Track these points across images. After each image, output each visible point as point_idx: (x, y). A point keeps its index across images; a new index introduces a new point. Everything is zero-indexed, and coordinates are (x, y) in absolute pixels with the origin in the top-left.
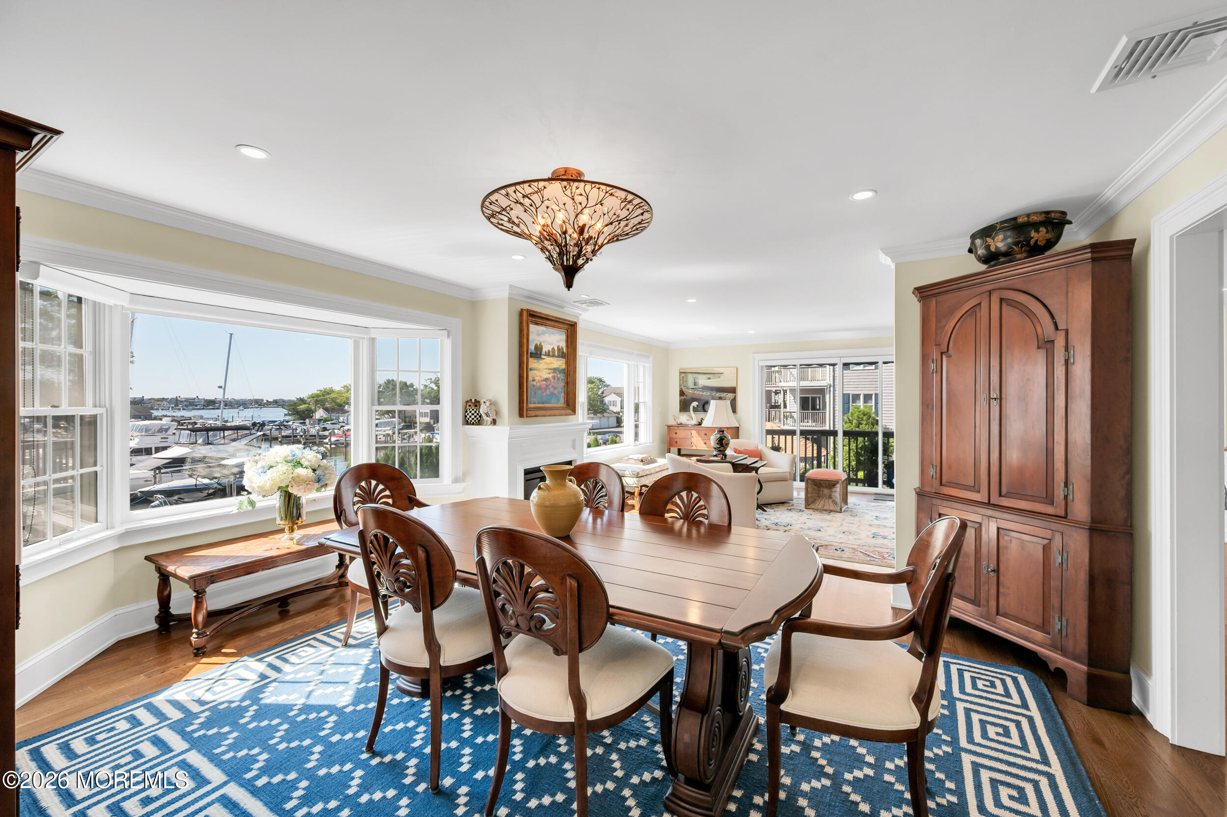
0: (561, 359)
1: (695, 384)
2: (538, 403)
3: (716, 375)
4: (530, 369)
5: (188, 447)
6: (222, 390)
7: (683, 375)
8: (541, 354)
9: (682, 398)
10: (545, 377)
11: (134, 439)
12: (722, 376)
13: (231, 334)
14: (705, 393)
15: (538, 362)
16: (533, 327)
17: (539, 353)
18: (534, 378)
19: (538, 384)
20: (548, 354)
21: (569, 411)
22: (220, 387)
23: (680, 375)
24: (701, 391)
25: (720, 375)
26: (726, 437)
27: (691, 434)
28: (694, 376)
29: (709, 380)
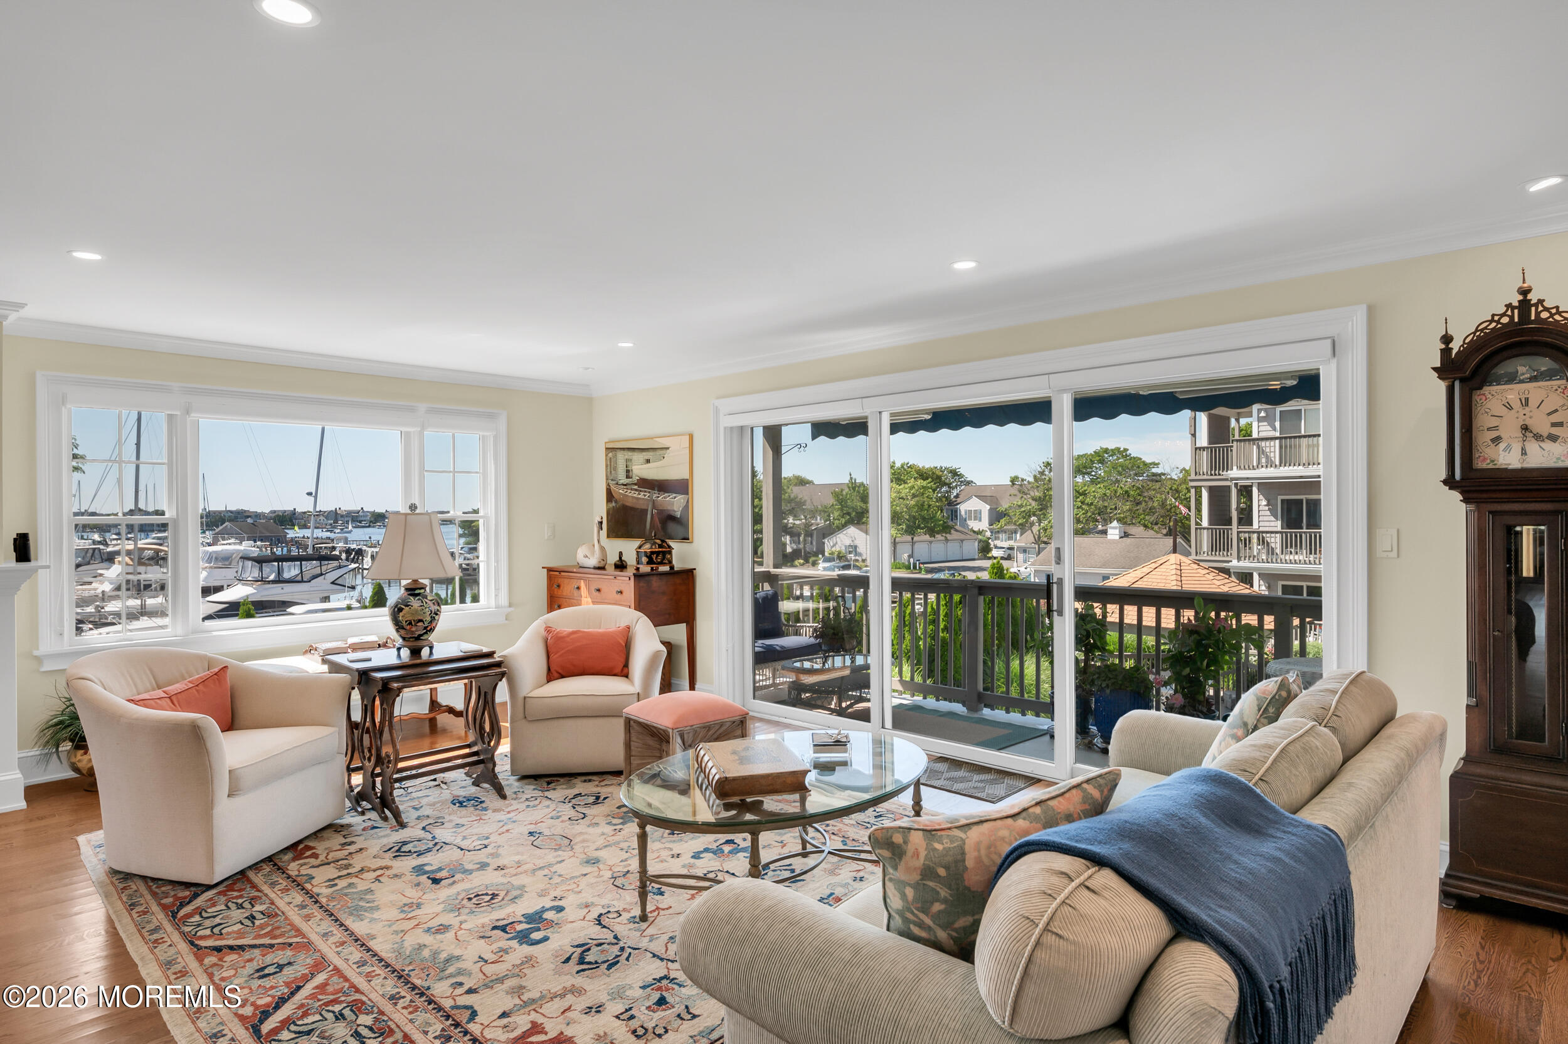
1: (628, 474)
3: (658, 453)
5: (252, 585)
6: (312, 499)
7: (610, 455)
9: (611, 506)
12: (666, 455)
14: (641, 495)
22: (310, 494)
23: (606, 455)
24: (636, 490)
25: (664, 452)
26: (408, 606)
27: (578, 588)
28: (626, 457)
29: (648, 465)
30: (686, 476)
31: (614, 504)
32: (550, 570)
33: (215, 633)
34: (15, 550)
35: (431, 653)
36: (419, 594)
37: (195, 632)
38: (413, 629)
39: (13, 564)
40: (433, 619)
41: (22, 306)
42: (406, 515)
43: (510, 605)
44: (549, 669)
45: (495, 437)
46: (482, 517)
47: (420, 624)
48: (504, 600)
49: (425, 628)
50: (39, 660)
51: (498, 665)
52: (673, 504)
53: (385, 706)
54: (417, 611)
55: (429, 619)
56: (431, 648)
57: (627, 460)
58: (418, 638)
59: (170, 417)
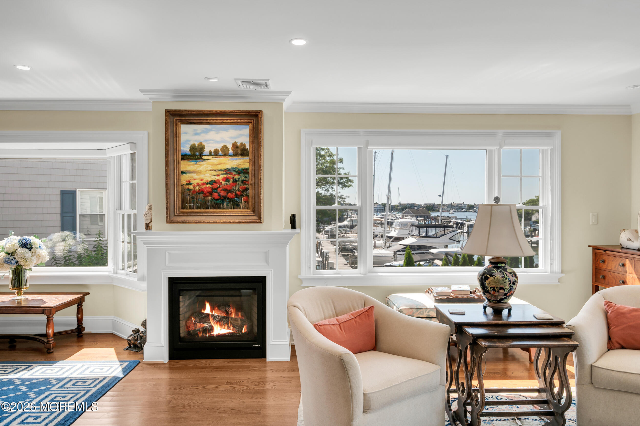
0: (240, 157)
2: (198, 208)
4: (183, 173)
6: (441, 198)
8: (201, 155)
10: (210, 179)
13: (447, 156)
15: (196, 164)
17: (198, 153)
18: (189, 181)
19: (197, 188)
20: (216, 154)
21: (255, 218)
22: (440, 196)
26: (492, 276)
27: (623, 265)
32: (595, 249)
33: (380, 274)
34: (290, 223)
35: (509, 315)
36: (501, 267)
37: (369, 272)
38: (496, 294)
39: (290, 230)
40: (511, 288)
41: (289, 92)
42: (492, 205)
43: (562, 272)
44: (609, 339)
45: (552, 150)
46: (541, 208)
47: (502, 291)
48: (557, 267)
49: (506, 294)
50: (301, 280)
51: (569, 336)
53: (474, 356)
54: (499, 280)
55: (508, 287)
56: (510, 310)
58: (500, 301)
59: (359, 149)
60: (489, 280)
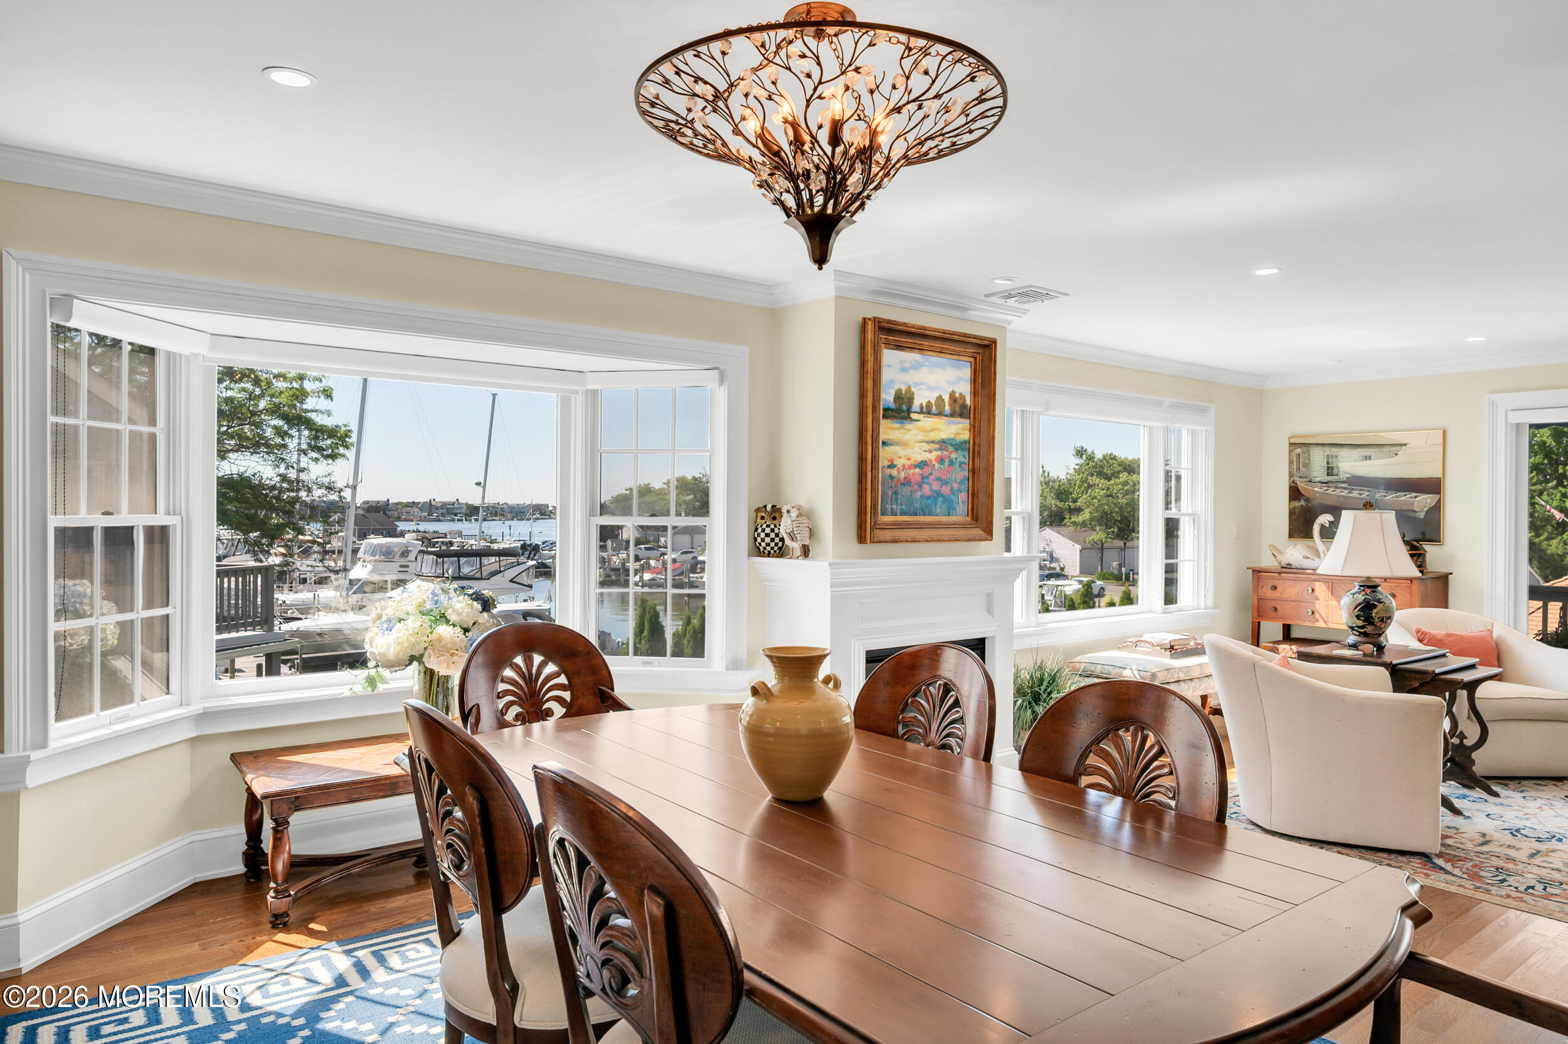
0: (958, 419)
1: (1330, 471)
2: (902, 514)
3: (1385, 449)
4: (884, 443)
5: (432, 581)
6: (480, 489)
7: (1298, 450)
8: (909, 411)
9: (1296, 504)
10: (919, 458)
11: (366, 566)
12: (1402, 451)
13: (494, 395)
14: (1355, 494)
15: (902, 428)
16: (889, 356)
17: (905, 408)
18: (891, 461)
19: (902, 475)
20: (927, 411)
21: (978, 532)
22: (478, 484)
23: (1290, 451)
24: (1345, 488)
25: (1397, 448)
26: (1381, 603)
27: (1312, 590)
28: (1328, 453)
29: (1368, 462)
30: (1439, 474)
31: (1302, 503)
32: (1254, 570)
45: (1207, 432)
52: (1412, 504)
57: (1328, 457)
60: (1378, 608)
